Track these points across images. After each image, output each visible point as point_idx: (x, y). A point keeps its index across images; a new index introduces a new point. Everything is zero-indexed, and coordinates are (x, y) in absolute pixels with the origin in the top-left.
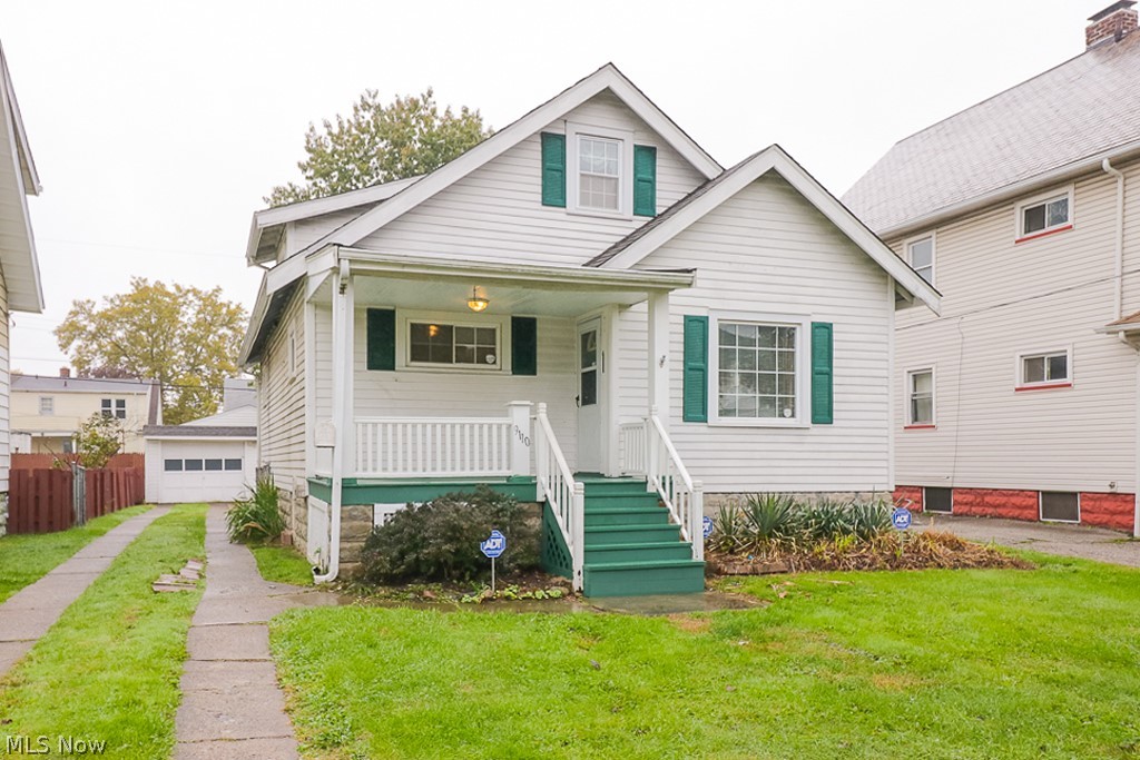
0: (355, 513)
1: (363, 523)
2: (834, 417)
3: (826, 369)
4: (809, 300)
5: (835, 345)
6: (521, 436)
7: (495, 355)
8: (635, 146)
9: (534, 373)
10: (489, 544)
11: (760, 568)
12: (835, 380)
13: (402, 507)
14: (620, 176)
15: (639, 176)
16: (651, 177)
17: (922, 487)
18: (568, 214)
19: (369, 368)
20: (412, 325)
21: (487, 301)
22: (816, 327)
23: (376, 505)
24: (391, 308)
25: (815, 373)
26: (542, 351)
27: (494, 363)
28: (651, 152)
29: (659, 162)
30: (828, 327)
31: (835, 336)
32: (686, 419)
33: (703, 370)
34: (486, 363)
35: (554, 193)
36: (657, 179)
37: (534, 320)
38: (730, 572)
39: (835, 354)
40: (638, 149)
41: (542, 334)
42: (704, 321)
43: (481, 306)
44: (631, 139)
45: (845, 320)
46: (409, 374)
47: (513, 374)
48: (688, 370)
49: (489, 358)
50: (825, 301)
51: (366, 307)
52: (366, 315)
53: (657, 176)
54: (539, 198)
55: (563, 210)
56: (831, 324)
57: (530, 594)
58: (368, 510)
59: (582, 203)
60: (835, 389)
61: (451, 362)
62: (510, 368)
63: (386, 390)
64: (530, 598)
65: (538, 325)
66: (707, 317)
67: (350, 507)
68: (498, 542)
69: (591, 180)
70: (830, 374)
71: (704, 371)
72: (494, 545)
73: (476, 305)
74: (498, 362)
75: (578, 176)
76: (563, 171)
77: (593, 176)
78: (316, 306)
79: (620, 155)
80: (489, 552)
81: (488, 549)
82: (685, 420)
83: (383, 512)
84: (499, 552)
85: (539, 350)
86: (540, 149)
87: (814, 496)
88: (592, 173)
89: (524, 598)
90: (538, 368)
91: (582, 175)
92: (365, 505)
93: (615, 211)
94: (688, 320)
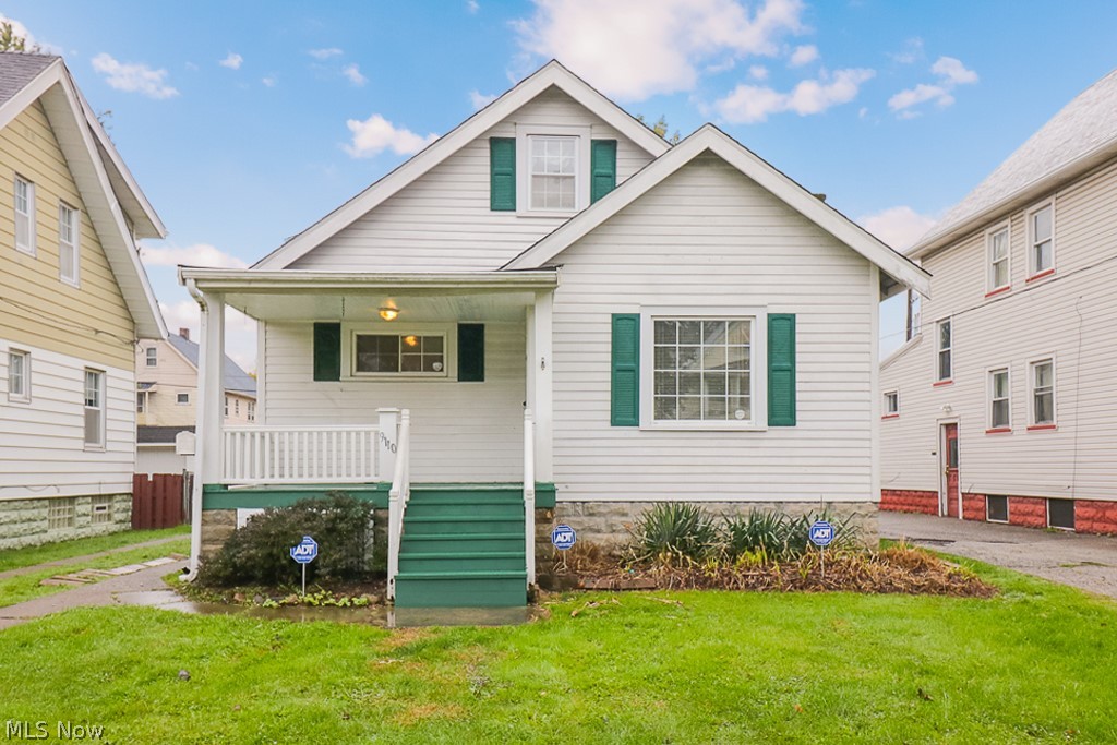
0: (219, 517)
1: (227, 527)
2: (797, 418)
3: (787, 365)
4: (765, 289)
5: (798, 338)
6: (387, 443)
7: (442, 362)
8: (592, 141)
9: (481, 379)
10: (299, 550)
11: (623, 584)
12: (798, 377)
13: (260, 511)
14: (576, 174)
15: (597, 171)
16: (611, 172)
17: (1046, 499)
18: (519, 217)
19: (315, 379)
20: (359, 337)
21: (397, 311)
22: (773, 319)
23: (239, 510)
24: (338, 321)
25: (771, 370)
26: (490, 357)
27: (442, 370)
28: (611, 145)
29: (619, 155)
30: (791, 318)
31: (798, 328)
32: (614, 423)
33: (633, 371)
34: (433, 370)
35: (503, 196)
36: (618, 173)
37: (482, 326)
38: (587, 586)
39: (798, 348)
40: (596, 144)
41: (490, 339)
42: (634, 319)
43: (391, 315)
44: (587, 135)
45: (812, 309)
46: (354, 384)
47: (459, 380)
48: (616, 371)
49: (436, 365)
50: (787, 289)
51: (315, 321)
52: (312, 329)
53: (618, 170)
54: (488, 203)
55: (512, 213)
56: (794, 315)
57: (332, 601)
58: (230, 514)
59: (533, 205)
60: (798, 387)
61: (397, 371)
62: (456, 375)
63: (332, 400)
64: (333, 605)
65: (486, 331)
66: (639, 315)
67: (215, 512)
68: (310, 548)
69: (546, 179)
70: (792, 371)
71: (635, 372)
72: (305, 551)
73: (385, 315)
74: (445, 369)
75: (530, 177)
76: (512, 175)
77: (548, 176)
78: (266, 323)
79: (577, 153)
80: (300, 558)
81: (299, 555)
82: (613, 425)
83: (243, 516)
84: (311, 559)
85: (487, 356)
86: (488, 154)
87: (773, 506)
88: (546, 173)
89: (327, 605)
90: (486, 373)
91: (534, 176)
92: (229, 510)
93: (572, 210)
94: (617, 319)
